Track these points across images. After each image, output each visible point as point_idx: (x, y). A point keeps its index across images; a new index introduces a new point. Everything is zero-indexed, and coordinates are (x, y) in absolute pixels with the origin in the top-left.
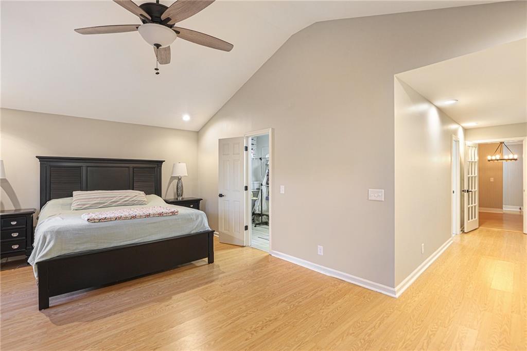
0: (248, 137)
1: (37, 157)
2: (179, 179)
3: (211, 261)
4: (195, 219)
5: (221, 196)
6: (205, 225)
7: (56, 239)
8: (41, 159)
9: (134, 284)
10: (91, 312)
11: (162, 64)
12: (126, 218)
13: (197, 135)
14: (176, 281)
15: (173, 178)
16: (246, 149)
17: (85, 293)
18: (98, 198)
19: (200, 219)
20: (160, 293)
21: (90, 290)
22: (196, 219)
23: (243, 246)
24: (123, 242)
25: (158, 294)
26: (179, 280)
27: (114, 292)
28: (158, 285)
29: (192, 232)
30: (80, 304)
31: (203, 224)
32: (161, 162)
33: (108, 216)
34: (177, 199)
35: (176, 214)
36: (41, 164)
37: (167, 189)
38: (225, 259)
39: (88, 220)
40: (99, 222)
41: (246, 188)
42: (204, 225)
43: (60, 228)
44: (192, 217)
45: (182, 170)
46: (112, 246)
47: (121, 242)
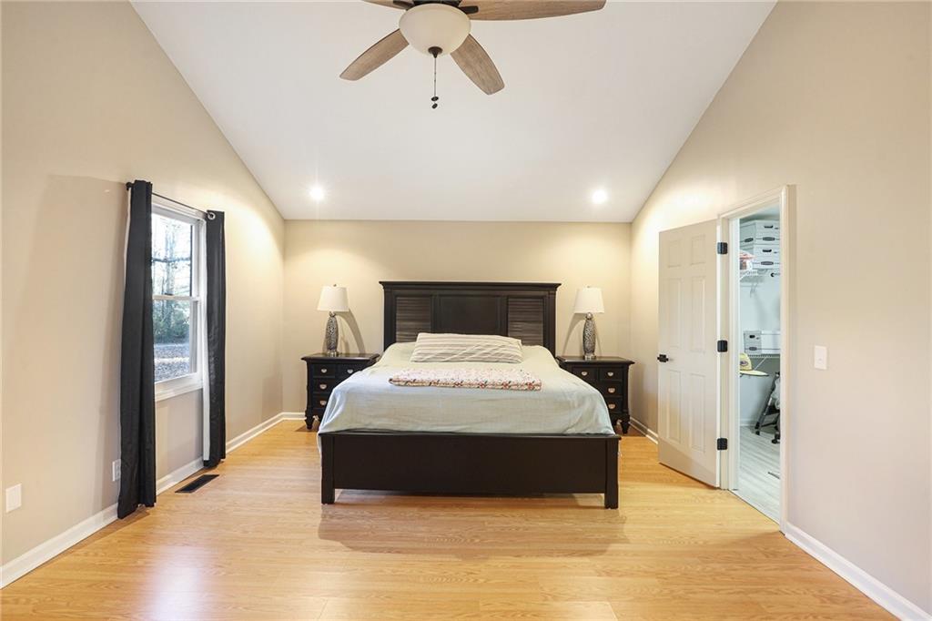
0: (728, 220)
1: (380, 283)
2: (589, 319)
3: (612, 503)
4: (576, 405)
5: (663, 358)
6: (600, 421)
7: (346, 403)
8: (386, 285)
9: (451, 506)
10: (366, 533)
11: (491, 93)
12: (446, 385)
13: (628, 228)
14: (518, 525)
15: (578, 316)
16: (724, 248)
17: (383, 497)
18: (445, 345)
19: (587, 405)
20: (477, 541)
21: (391, 494)
22: (579, 405)
23: (713, 488)
24: (438, 425)
25: (472, 540)
26: (525, 524)
27: (415, 510)
28: (484, 522)
29: (569, 431)
30: (366, 513)
31: (594, 418)
32: (555, 287)
33: (418, 378)
34: (584, 358)
35: (536, 388)
36: (385, 292)
37: (568, 338)
38: (649, 508)
39: (391, 380)
40: (405, 385)
41: (723, 346)
42: (597, 420)
43: (353, 389)
44: (568, 399)
45: (592, 302)
46: (419, 429)
47: (433, 426)
